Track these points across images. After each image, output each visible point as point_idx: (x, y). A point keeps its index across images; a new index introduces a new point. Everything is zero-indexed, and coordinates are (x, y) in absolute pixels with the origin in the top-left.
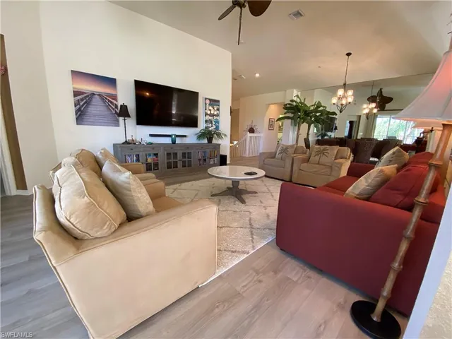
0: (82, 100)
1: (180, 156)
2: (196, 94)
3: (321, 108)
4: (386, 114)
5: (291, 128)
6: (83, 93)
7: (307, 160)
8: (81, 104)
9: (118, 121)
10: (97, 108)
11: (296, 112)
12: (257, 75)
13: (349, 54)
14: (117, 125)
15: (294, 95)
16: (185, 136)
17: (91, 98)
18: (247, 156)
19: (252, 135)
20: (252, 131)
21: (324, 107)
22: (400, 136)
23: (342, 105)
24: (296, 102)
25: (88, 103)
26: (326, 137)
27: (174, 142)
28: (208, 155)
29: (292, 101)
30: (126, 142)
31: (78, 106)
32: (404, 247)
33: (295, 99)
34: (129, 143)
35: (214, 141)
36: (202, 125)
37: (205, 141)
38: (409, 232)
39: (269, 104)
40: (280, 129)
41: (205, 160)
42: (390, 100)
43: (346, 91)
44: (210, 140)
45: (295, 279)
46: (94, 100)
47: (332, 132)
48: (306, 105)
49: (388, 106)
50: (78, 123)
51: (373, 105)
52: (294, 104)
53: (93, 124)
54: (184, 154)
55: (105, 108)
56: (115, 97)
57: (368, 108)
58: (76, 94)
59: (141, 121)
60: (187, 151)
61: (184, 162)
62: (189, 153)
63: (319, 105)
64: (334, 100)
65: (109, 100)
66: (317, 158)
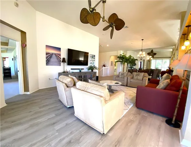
0: (49, 56)
1: (83, 77)
2: (88, 53)
3: (132, 58)
4: (155, 59)
5: (121, 65)
6: (49, 53)
7: (133, 78)
8: (48, 58)
9: (60, 64)
10: (54, 59)
11: (122, 59)
12: (108, 45)
13: (142, 40)
14: (60, 65)
15: (121, 53)
16: (83, 69)
17: (52, 55)
18: (103, 76)
19: (105, 68)
20: (104, 66)
21: (133, 57)
22: (159, 68)
23: (141, 57)
24: (122, 55)
25: (51, 57)
26: (132, 68)
27: (80, 71)
28: (92, 76)
29: (121, 55)
30: (64, 72)
31: (47, 59)
32: (179, 101)
33: (121, 54)
34: (65, 72)
35: (94, 71)
36: (89, 65)
37: (90, 71)
38: (180, 96)
39: (111, 56)
40: (115, 65)
41: (91, 78)
42: (155, 54)
43: (142, 52)
44: (92, 71)
45: (146, 116)
46: (53, 56)
47: (134, 66)
48: (126, 57)
49: (155, 56)
50: (47, 65)
51: (151, 57)
52: (121, 56)
53: (52, 65)
54: (84, 76)
55: (56, 59)
56: (60, 55)
57: (148, 57)
58: (47, 54)
59: (69, 64)
60: (85, 75)
61: (84, 79)
62: (86, 76)
63: (130, 57)
64: (138, 56)
65: (58, 56)
66: (136, 77)
